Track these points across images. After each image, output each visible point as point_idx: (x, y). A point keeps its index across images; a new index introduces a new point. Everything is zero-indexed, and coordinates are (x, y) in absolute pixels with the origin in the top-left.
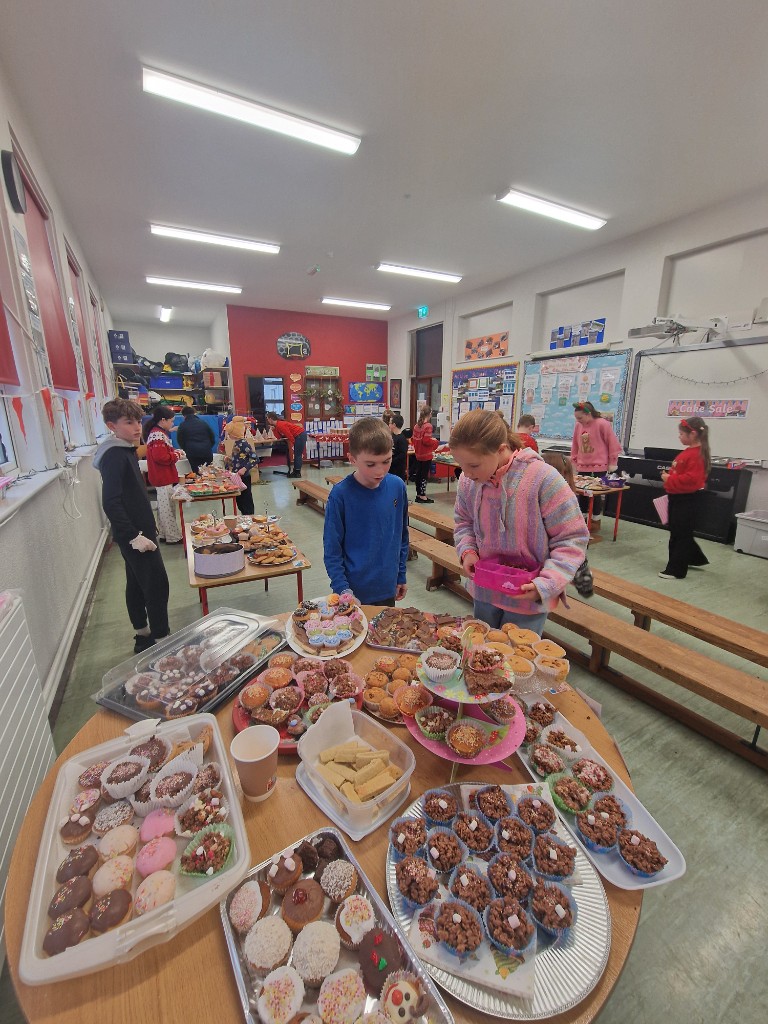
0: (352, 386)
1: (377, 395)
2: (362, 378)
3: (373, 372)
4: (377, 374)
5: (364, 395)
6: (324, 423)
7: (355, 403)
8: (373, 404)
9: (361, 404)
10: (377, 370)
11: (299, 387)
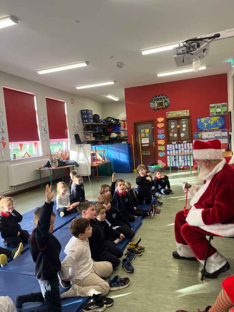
0: (198, 120)
1: (220, 124)
2: (207, 114)
3: (216, 109)
4: (219, 110)
5: (209, 125)
6: (179, 145)
7: (201, 131)
8: (217, 130)
9: (205, 131)
10: (219, 107)
11: (163, 125)
